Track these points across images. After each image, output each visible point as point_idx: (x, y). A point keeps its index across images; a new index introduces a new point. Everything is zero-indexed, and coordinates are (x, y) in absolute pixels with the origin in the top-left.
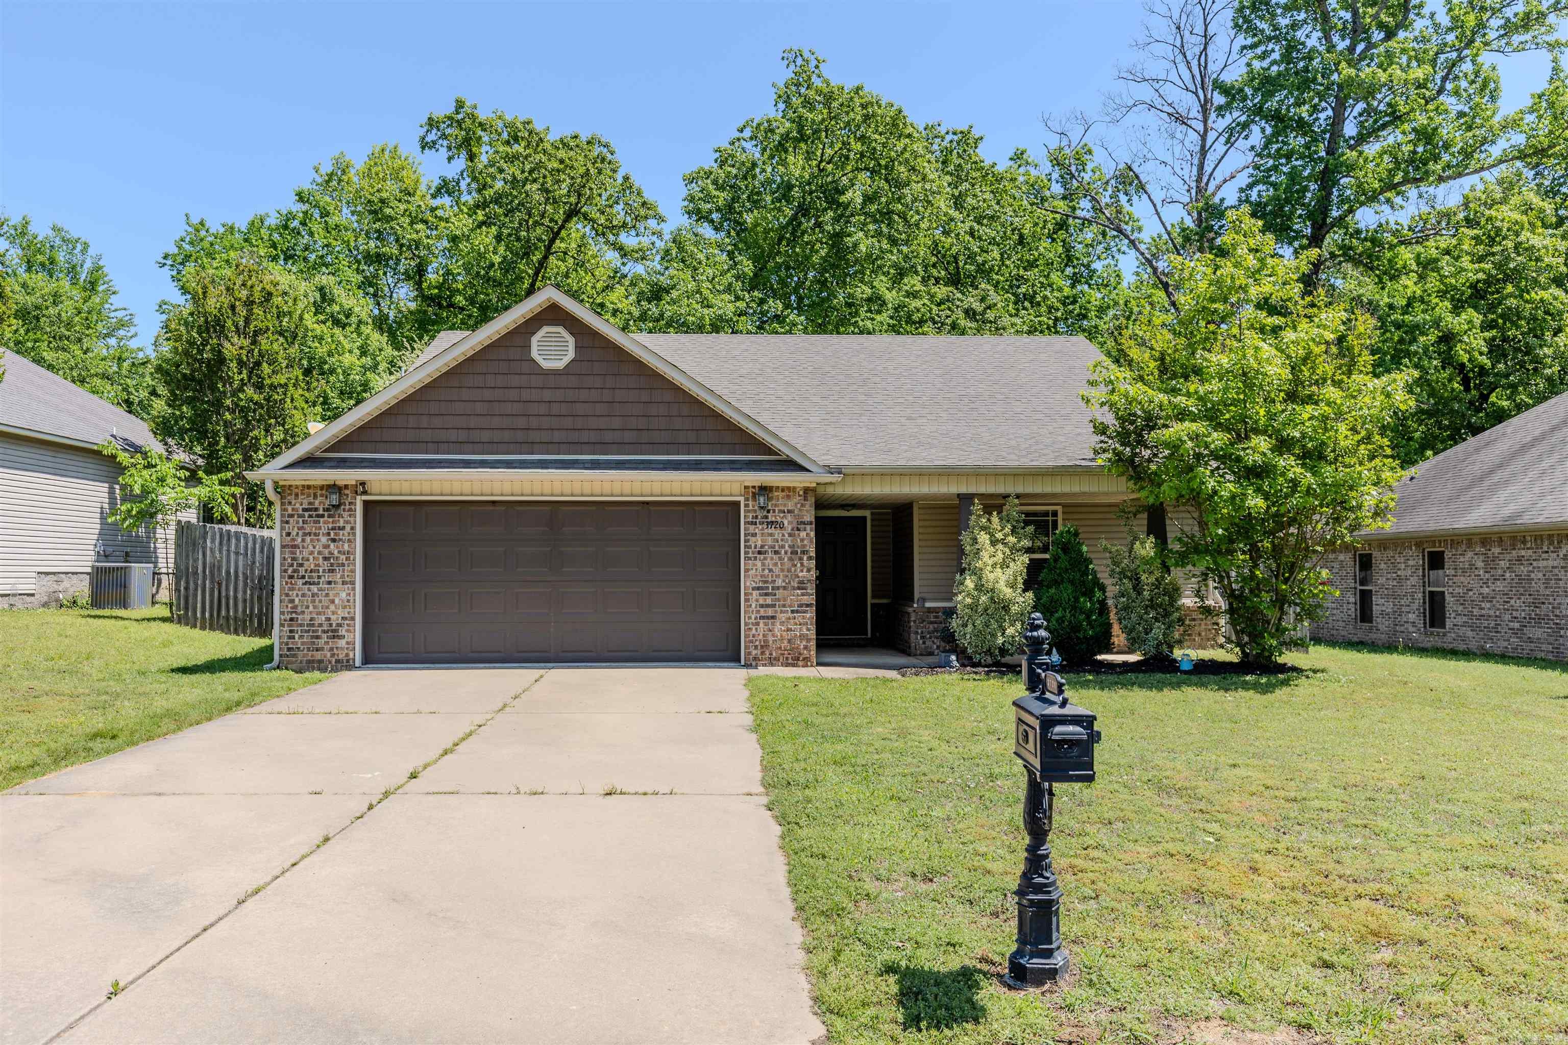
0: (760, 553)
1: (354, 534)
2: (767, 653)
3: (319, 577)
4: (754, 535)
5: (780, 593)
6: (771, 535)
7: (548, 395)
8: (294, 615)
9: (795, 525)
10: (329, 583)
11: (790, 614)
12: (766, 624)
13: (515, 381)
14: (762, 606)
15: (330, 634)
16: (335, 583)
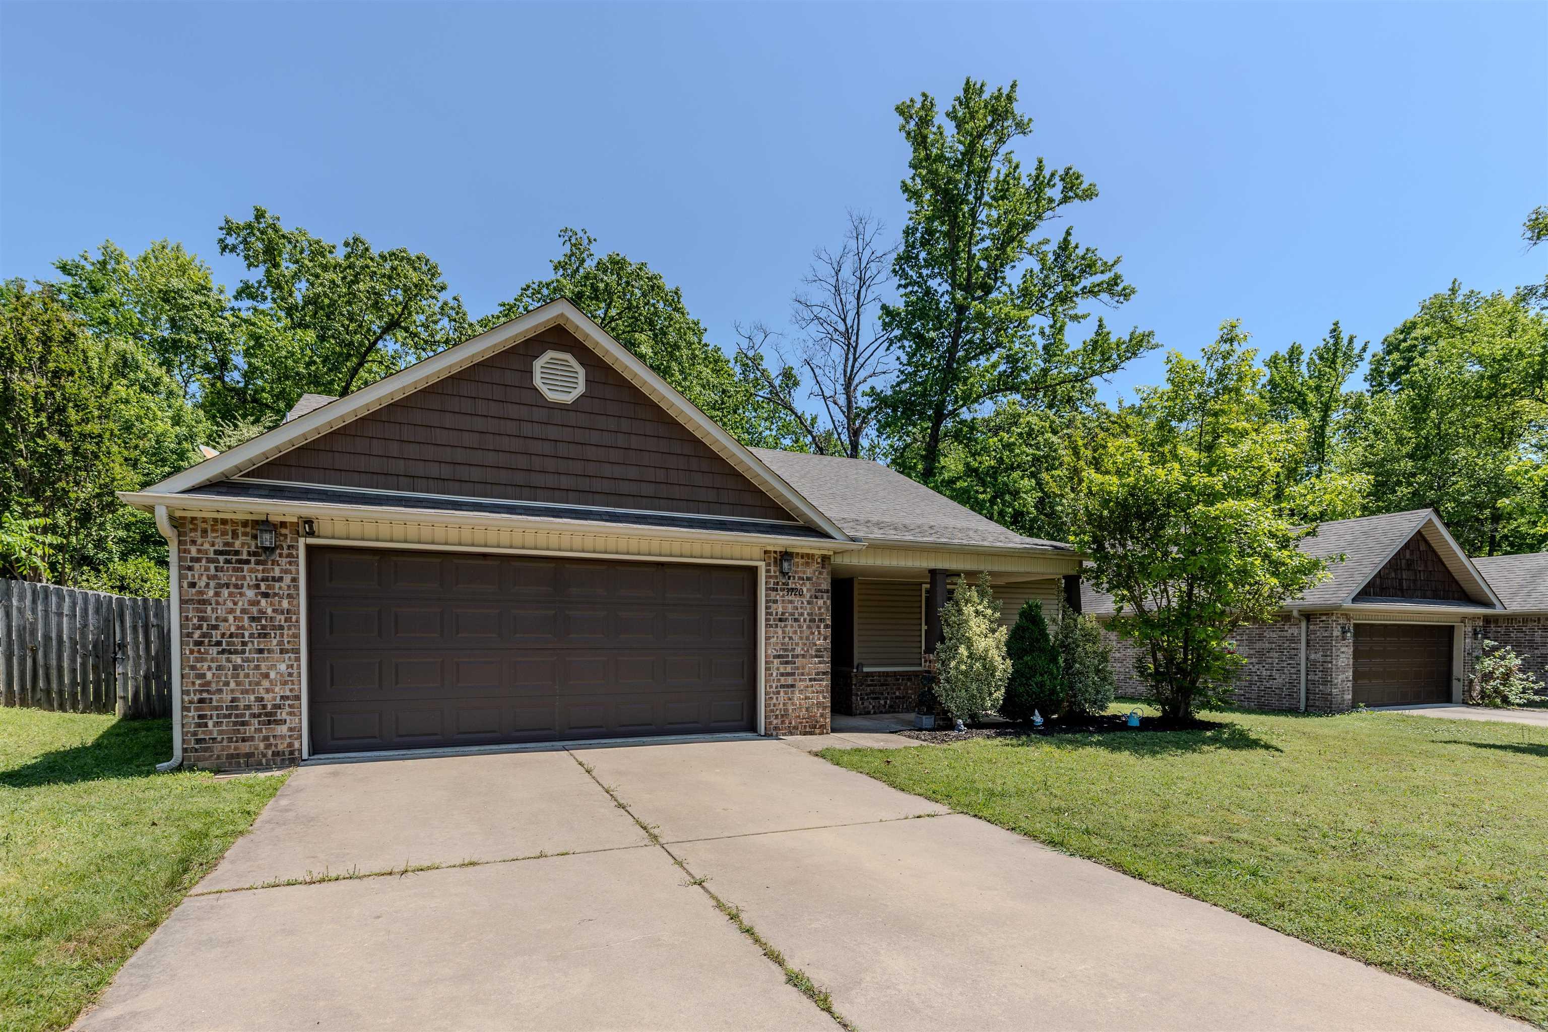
0: (781, 620)
1: (297, 588)
2: (787, 722)
3: (244, 644)
4: (775, 602)
5: (799, 661)
6: (791, 602)
7: (553, 432)
8: (205, 695)
9: (813, 592)
10: (261, 651)
11: (808, 683)
12: (786, 693)
13: (513, 411)
14: (782, 675)
15: (263, 718)
16: (269, 651)
